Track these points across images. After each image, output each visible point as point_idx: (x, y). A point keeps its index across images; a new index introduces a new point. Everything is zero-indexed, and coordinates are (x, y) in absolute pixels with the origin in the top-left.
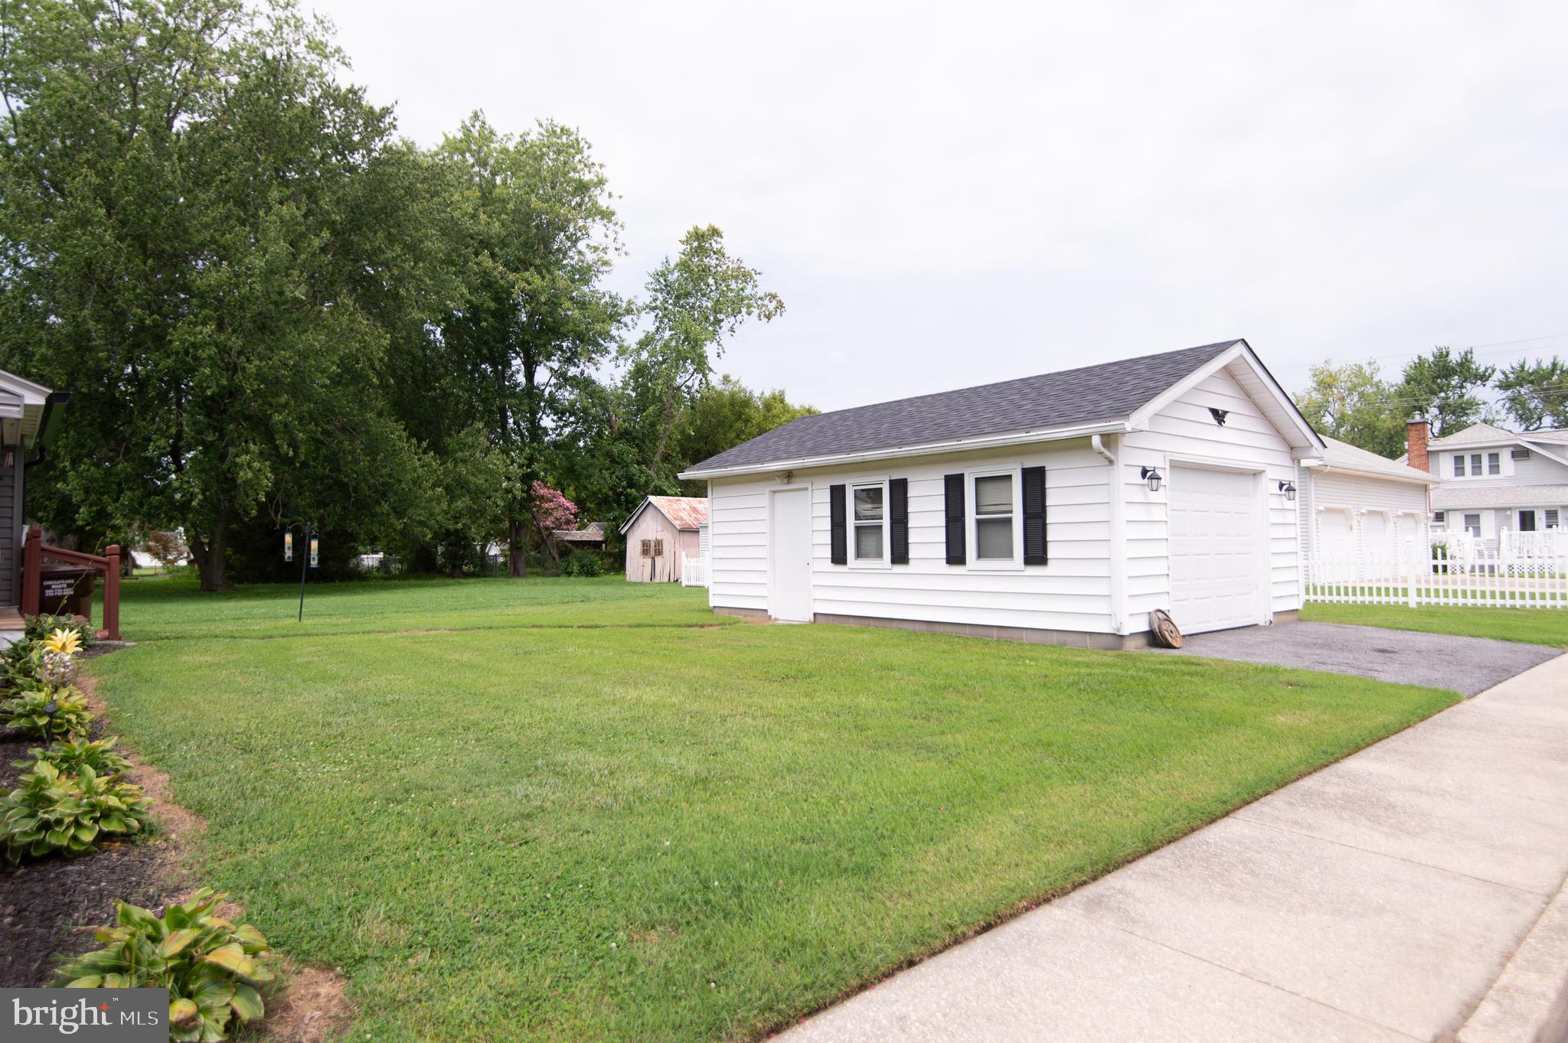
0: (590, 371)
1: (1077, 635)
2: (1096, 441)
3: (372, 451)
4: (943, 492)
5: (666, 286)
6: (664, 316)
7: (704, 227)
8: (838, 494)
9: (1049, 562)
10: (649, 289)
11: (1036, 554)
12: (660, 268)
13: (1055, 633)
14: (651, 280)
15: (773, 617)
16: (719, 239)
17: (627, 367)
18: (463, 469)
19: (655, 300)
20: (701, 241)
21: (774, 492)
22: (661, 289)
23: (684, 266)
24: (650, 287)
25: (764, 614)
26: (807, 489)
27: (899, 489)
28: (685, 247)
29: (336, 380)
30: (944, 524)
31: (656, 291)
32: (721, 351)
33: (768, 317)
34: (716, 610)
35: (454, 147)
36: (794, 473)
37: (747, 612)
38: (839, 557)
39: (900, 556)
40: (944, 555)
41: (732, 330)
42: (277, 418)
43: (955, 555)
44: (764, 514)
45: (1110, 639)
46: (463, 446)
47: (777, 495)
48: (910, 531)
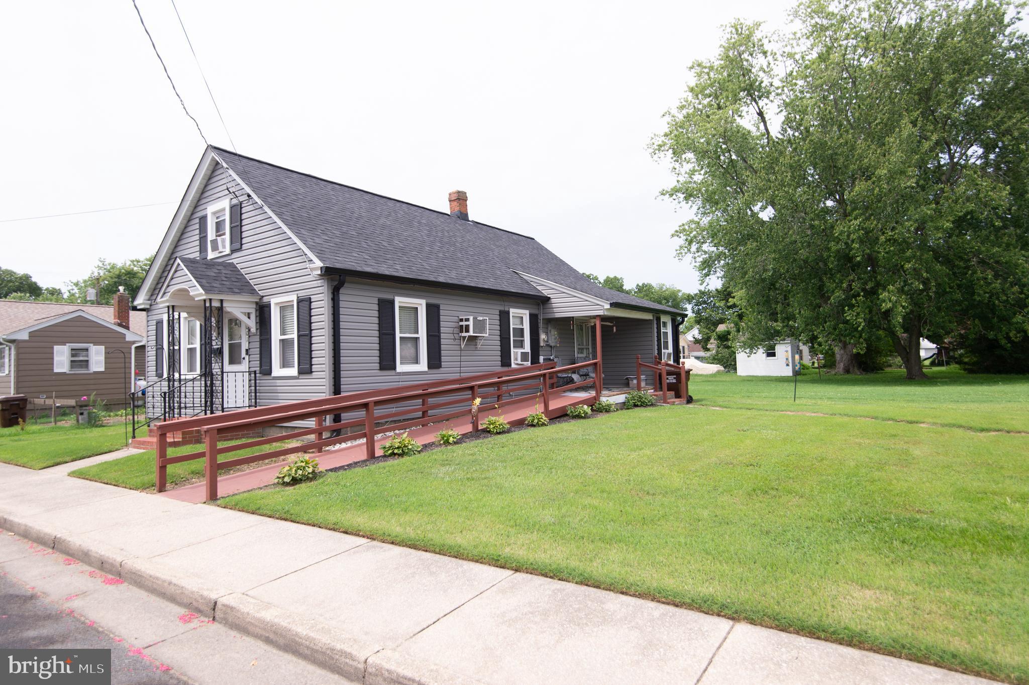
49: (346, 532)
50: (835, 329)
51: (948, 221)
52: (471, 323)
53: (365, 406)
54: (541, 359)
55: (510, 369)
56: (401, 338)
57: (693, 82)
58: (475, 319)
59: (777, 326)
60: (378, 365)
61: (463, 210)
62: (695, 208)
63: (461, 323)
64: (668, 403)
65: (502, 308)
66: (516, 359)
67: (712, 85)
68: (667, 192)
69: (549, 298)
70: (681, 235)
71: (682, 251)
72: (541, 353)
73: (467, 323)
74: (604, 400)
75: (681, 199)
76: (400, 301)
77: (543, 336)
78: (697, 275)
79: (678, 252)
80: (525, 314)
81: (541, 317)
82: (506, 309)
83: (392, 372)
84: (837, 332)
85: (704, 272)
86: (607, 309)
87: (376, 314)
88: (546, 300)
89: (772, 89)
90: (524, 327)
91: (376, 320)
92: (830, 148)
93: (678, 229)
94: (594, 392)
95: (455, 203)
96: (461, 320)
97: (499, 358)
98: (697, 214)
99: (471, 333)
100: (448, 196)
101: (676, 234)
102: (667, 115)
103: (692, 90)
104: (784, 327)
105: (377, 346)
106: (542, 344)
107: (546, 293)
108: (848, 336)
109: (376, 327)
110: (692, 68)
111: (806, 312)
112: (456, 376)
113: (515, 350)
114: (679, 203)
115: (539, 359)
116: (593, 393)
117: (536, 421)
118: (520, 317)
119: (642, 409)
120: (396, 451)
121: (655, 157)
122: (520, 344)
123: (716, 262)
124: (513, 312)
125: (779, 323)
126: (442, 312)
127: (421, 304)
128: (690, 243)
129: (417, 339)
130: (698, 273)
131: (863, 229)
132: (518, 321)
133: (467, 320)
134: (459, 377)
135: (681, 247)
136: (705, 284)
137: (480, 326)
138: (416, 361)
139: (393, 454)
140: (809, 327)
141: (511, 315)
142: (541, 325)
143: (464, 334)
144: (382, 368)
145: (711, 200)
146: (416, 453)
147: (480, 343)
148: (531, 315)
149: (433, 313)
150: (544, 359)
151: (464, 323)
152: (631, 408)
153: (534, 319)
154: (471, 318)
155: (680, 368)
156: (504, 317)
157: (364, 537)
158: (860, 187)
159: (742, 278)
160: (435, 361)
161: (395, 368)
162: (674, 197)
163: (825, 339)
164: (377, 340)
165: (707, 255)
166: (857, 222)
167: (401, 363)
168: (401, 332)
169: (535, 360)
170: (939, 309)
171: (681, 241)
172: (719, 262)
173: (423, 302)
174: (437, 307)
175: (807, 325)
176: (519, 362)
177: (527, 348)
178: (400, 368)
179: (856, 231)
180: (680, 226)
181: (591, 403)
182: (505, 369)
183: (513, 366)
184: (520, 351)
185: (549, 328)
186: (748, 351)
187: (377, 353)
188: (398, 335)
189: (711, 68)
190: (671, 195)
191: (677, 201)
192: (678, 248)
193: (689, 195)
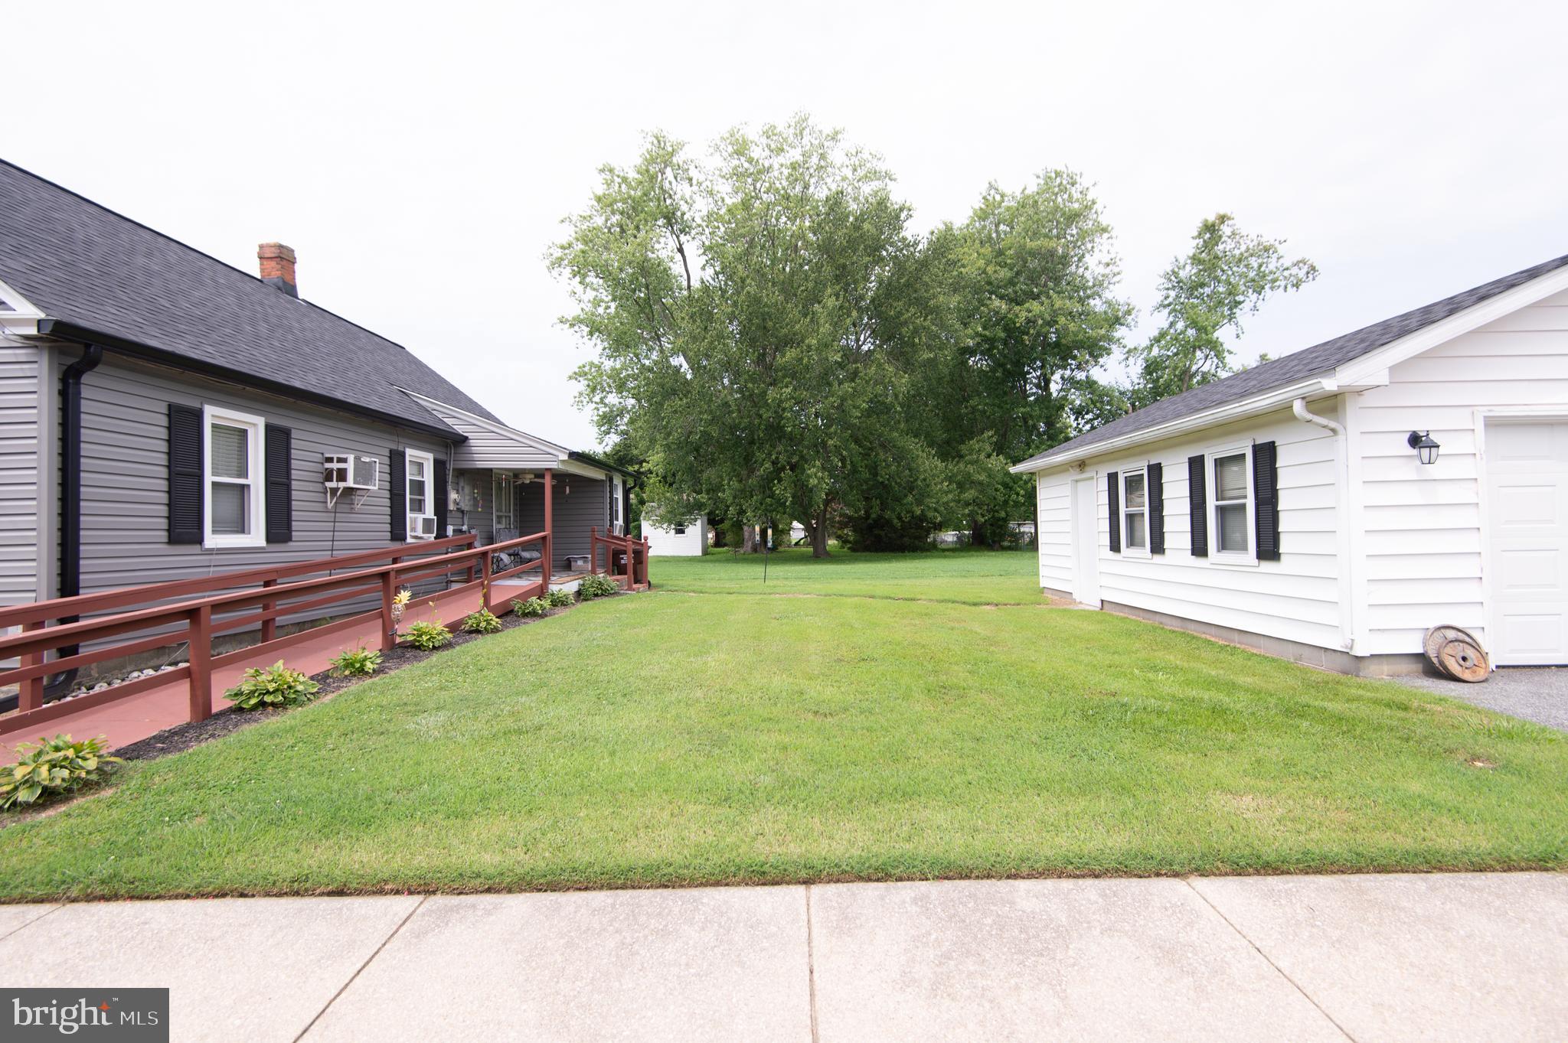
0: (1096, 374)
1: (1311, 649)
2: (1298, 407)
3: (898, 459)
4: (1187, 476)
5: (1178, 282)
6: (1177, 310)
7: (1211, 218)
8: (1113, 478)
9: (1282, 557)
10: (1160, 290)
11: (1269, 550)
12: (1169, 269)
13: (1290, 646)
14: (1164, 280)
15: (1078, 600)
16: (1230, 222)
17: (1137, 367)
18: (971, 469)
19: (1167, 297)
20: (1211, 231)
21: (1077, 481)
22: (1174, 287)
23: (1195, 260)
24: (1161, 287)
25: (1068, 596)
26: (1092, 478)
27: (1156, 471)
28: (1197, 241)
29: (868, 413)
30: (1188, 511)
31: (1168, 289)
32: (1240, 332)
33: (1297, 286)
34: (1045, 590)
35: (983, 215)
36: (1087, 462)
37: (1063, 595)
38: (1115, 547)
39: (1158, 547)
40: (1189, 546)
41: (1255, 308)
42: (831, 442)
43: (1199, 548)
44: (1067, 502)
45: (1345, 659)
46: (971, 451)
47: (1080, 484)
48: (1165, 519)
49: (340, 893)
50: (761, 504)
51: (864, 401)
52: (350, 466)
53: (192, 613)
54: (450, 530)
55: (404, 546)
56: (214, 484)
57: (600, 190)
58: (357, 459)
59: (702, 498)
60: (165, 534)
61: (287, 278)
62: (600, 347)
63: (328, 465)
64: (634, 590)
65: (394, 447)
66: (413, 529)
67: (624, 201)
68: (567, 320)
69: (466, 438)
70: (581, 379)
71: (582, 398)
72: (449, 520)
73: (342, 466)
74: (554, 588)
75: (585, 334)
76: (213, 414)
77: (453, 496)
78: (594, 431)
79: (577, 399)
80: (427, 459)
81: (451, 466)
82: (401, 449)
83: (195, 549)
84: (763, 507)
85: (603, 429)
86: (563, 461)
87: (163, 433)
88: (461, 441)
89: (694, 224)
90: (425, 479)
91: (163, 446)
92: (766, 305)
93: (577, 370)
94: (541, 578)
95: (273, 264)
96: (330, 460)
97: (388, 527)
98: (601, 355)
99: (350, 482)
100: (258, 249)
101: (575, 376)
102: (567, 223)
103: (599, 199)
104: (709, 499)
105: (164, 498)
106: (451, 507)
107: (460, 429)
108: (773, 511)
109: (163, 459)
110: (602, 171)
111: (735, 484)
112: (325, 556)
113: (414, 515)
114: (583, 337)
115: (446, 530)
116: (539, 580)
117: (483, 625)
118: (421, 462)
119: (605, 599)
120: (268, 699)
121: (555, 272)
122: (419, 506)
123: (618, 418)
124: (411, 454)
125: (704, 495)
126: (294, 443)
127: (256, 426)
128: (594, 390)
129: (243, 489)
130: (596, 429)
131: (793, 398)
132: (415, 468)
133: (345, 460)
134: (329, 558)
135: (581, 394)
136: (604, 444)
137: (364, 472)
138: (241, 527)
139: (263, 704)
140: (737, 500)
141: (408, 459)
142: (450, 478)
143: (333, 484)
144: (173, 540)
145: (620, 343)
146: (312, 697)
147: (359, 502)
148: (436, 462)
149: (278, 443)
150: (454, 531)
151: (335, 466)
152: (591, 600)
153: (440, 467)
154: (351, 458)
155: (642, 545)
156: (396, 461)
157: (397, 892)
158: (791, 354)
159: (665, 439)
160: (279, 528)
161: (200, 540)
162: (576, 328)
163: (753, 514)
164: (164, 485)
165: (607, 409)
166: (789, 390)
167: (214, 532)
168: (214, 474)
169: (441, 534)
170: (851, 488)
171: (582, 385)
172: (622, 419)
173: (260, 422)
174: (286, 433)
175: (735, 498)
176: (420, 533)
177: (429, 511)
178: (211, 540)
179: (787, 400)
180: (580, 368)
181: (541, 592)
182: (397, 545)
183: (409, 540)
184: (420, 517)
185: (461, 484)
186: (665, 526)
187: (164, 510)
188: (209, 479)
189: (625, 180)
190: (572, 325)
191: (579, 334)
192: (577, 395)
193: (595, 329)
